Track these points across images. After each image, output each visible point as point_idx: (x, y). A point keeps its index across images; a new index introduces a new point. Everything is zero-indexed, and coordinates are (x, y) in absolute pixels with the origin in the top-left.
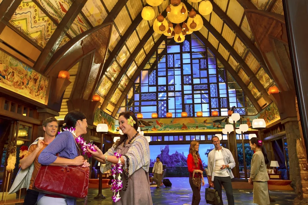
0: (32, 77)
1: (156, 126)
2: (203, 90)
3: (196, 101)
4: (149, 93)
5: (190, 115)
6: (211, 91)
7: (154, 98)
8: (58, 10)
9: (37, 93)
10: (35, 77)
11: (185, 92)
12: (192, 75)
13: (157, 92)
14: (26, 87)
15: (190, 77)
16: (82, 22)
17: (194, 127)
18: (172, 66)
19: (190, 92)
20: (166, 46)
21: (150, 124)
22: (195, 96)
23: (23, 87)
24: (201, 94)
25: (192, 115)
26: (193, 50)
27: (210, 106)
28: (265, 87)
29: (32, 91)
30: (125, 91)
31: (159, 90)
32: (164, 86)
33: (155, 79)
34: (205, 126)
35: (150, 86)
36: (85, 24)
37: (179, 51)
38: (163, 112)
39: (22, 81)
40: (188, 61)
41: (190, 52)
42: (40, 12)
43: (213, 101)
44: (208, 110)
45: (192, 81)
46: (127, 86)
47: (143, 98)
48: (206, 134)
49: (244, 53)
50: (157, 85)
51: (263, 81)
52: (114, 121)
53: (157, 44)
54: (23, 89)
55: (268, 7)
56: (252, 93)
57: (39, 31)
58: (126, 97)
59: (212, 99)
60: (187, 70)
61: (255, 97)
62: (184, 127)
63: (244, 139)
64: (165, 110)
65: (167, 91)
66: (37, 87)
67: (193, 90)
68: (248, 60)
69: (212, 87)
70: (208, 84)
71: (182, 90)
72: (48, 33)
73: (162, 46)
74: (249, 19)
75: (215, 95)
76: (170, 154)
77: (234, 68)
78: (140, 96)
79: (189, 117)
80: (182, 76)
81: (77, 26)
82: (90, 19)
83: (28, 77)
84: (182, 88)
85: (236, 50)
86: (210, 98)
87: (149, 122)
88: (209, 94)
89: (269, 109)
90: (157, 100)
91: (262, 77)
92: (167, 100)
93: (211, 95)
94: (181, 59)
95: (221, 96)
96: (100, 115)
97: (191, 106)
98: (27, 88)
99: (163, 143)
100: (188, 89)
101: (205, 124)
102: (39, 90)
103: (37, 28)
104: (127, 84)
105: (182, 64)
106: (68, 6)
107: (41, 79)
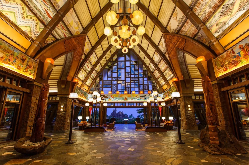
0: (20, 57)
1: (111, 98)
2: (136, 80)
3: (132, 86)
4: (107, 81)
5: (129, 93)
6: (140, 81)
7: (110, 83)
8: (45, 15)
9: (25, 69)
10: (22, 57)
11: (126, 81)
12: (130, 72)
13: (112, 81)
14: (12, 63)
15: (129, 74)
16: (65, 30)
17: (131, 99)
18: (120, 67)
19: (129, 81)
20: (117, 57)
21: (107, 97)
22: (132, 83)
23: (9, 62)
24: (135, 82)
25: (130, 93)
26: (131, 60)
27: (139, 89)
28: (168, 79)
29: (20, 67)
30: (94, 79)
31: (113, 79)
32: (116, 77)
33: (111, 74)
34: (136, 99)
35: (108, 77)
36: (67, 32)
37: (124, 60)
38: (114, 91)
39: (8, 58)
40: (129, 65)
41: (130, 61)
42: (27, 11)
43: (141, 86)
44: (138, 91)
45: (130, 76)
46: (96, 77)
47: (105, 83)
48: (136, 103)
49: (158, 61)
50: (112, 77)
51: (167, 76)
52: (88, 95)
53: (113, 56)
54: (9, 64)
55: (177, 31)
56: (160, 83)
57: (28, 27)
58: (95, 83)
59: (140, 85)
60: (128, 69)
61: (161, 85)
62: (126, 99)
63: (155, 105)
64: (116, 90)
65: (117, 80)
66: (25, 66)
67: (131, 80)
68: (160, 65)
69: (141, 79)
70: (139, 78)
71: (125, 80)
72: (37, 30)
73: (115, 57)
74: (165, 39)
75: (141, 83)
76: (117, 112)
77: (152, 70)
78: (103, 82)
79: (128, 94)
80: (125, 73)
81: (61, 31)
82: (70, 29)
83: (15, 56)
84: (125, 79)
85: (154, 60)
86: (139, 84)
87: (107, 96)
88: (139, 82)
89: (170, 90)
90: (112, 85)
91: (167, 74)
92: (117, 85)
93: (140, 83)
94: (125, 64)
95: (145, 84)
96: (79, 91)
97: (130, 88)
98: (14, 64)
99: (114, 107)
100: (128, 79)
101: (136, 98)
102: (27, 68)
103: (26, 23)
104: (96, 76)
105: (125, 67)
106: (52, 14)
107: (29, 60)
